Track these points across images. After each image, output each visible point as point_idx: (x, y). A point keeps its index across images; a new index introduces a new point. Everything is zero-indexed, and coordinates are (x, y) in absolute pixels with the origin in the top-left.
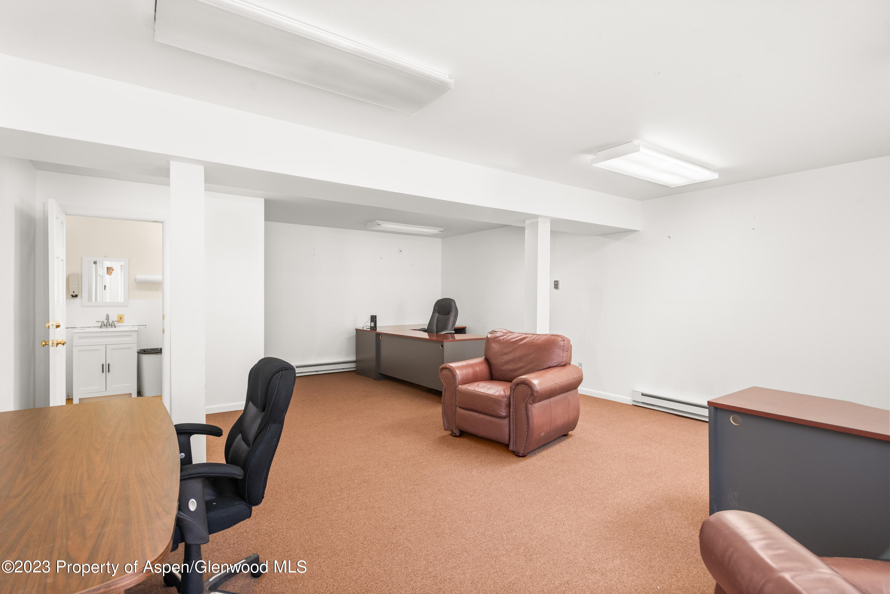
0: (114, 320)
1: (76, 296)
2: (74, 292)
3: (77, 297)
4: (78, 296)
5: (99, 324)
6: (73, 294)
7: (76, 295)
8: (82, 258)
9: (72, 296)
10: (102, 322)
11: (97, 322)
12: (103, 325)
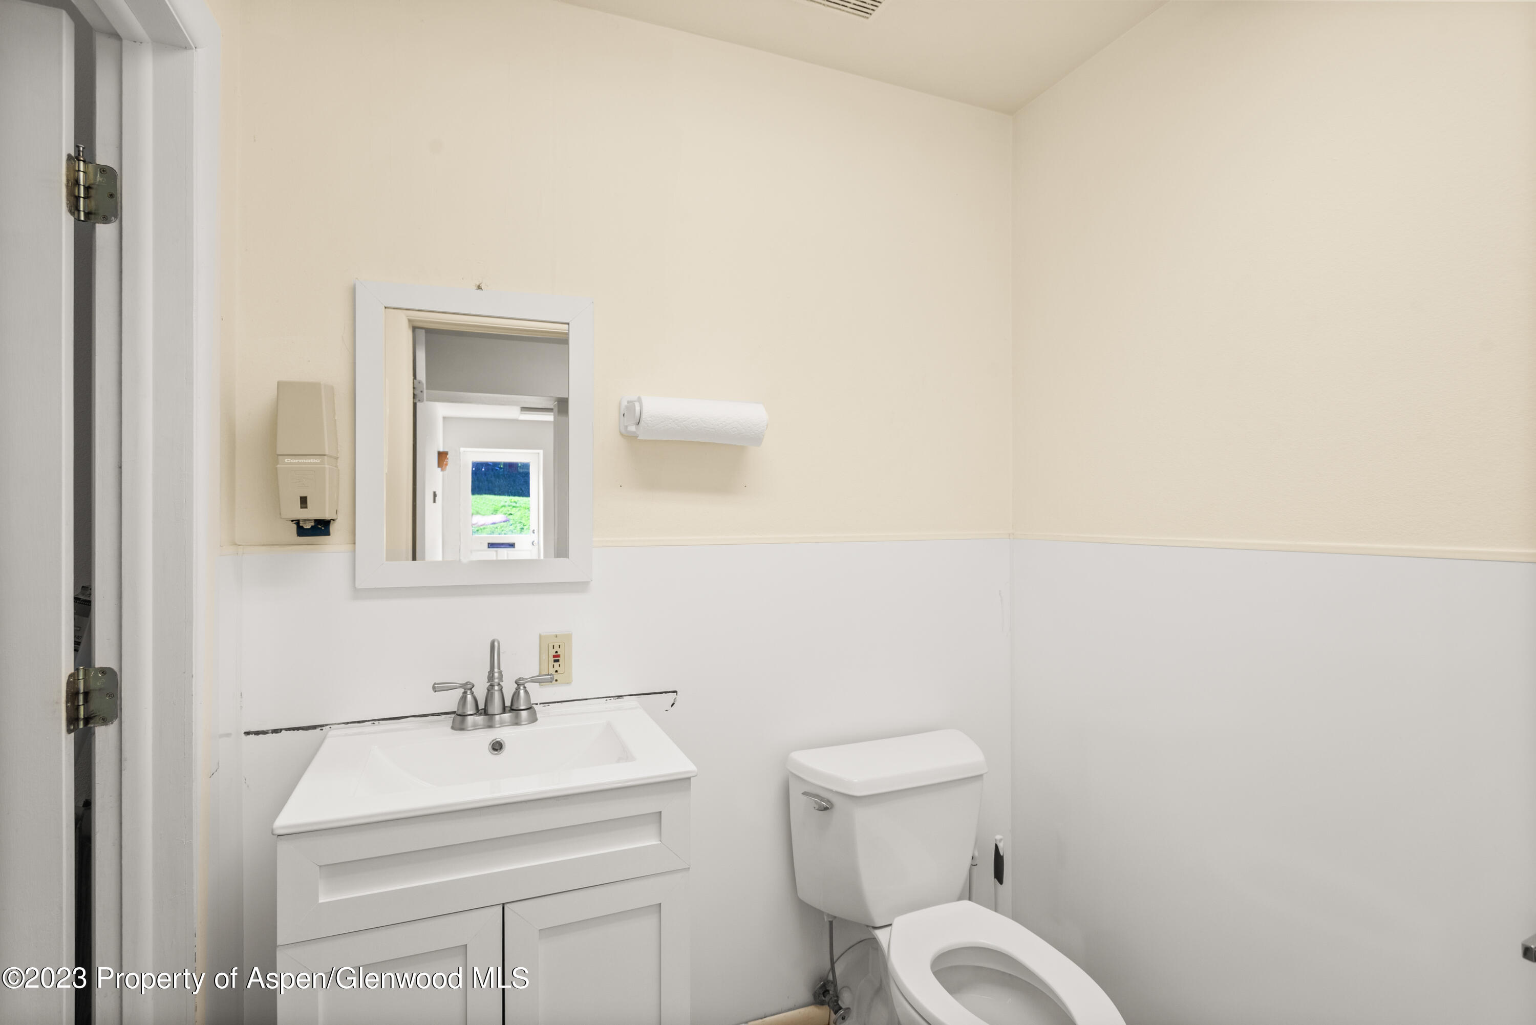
0: (527, 675)
1: (322, 527)
2: (304, 501)
3: (327, 533)
4: (333, 528)
5: (449, 701)
6: (302, 514)
7: (318, 522)
8: (354, 290)
9: (302, 531)
10: (463, 686)
11: (435, 689)
12: (470, 709)
